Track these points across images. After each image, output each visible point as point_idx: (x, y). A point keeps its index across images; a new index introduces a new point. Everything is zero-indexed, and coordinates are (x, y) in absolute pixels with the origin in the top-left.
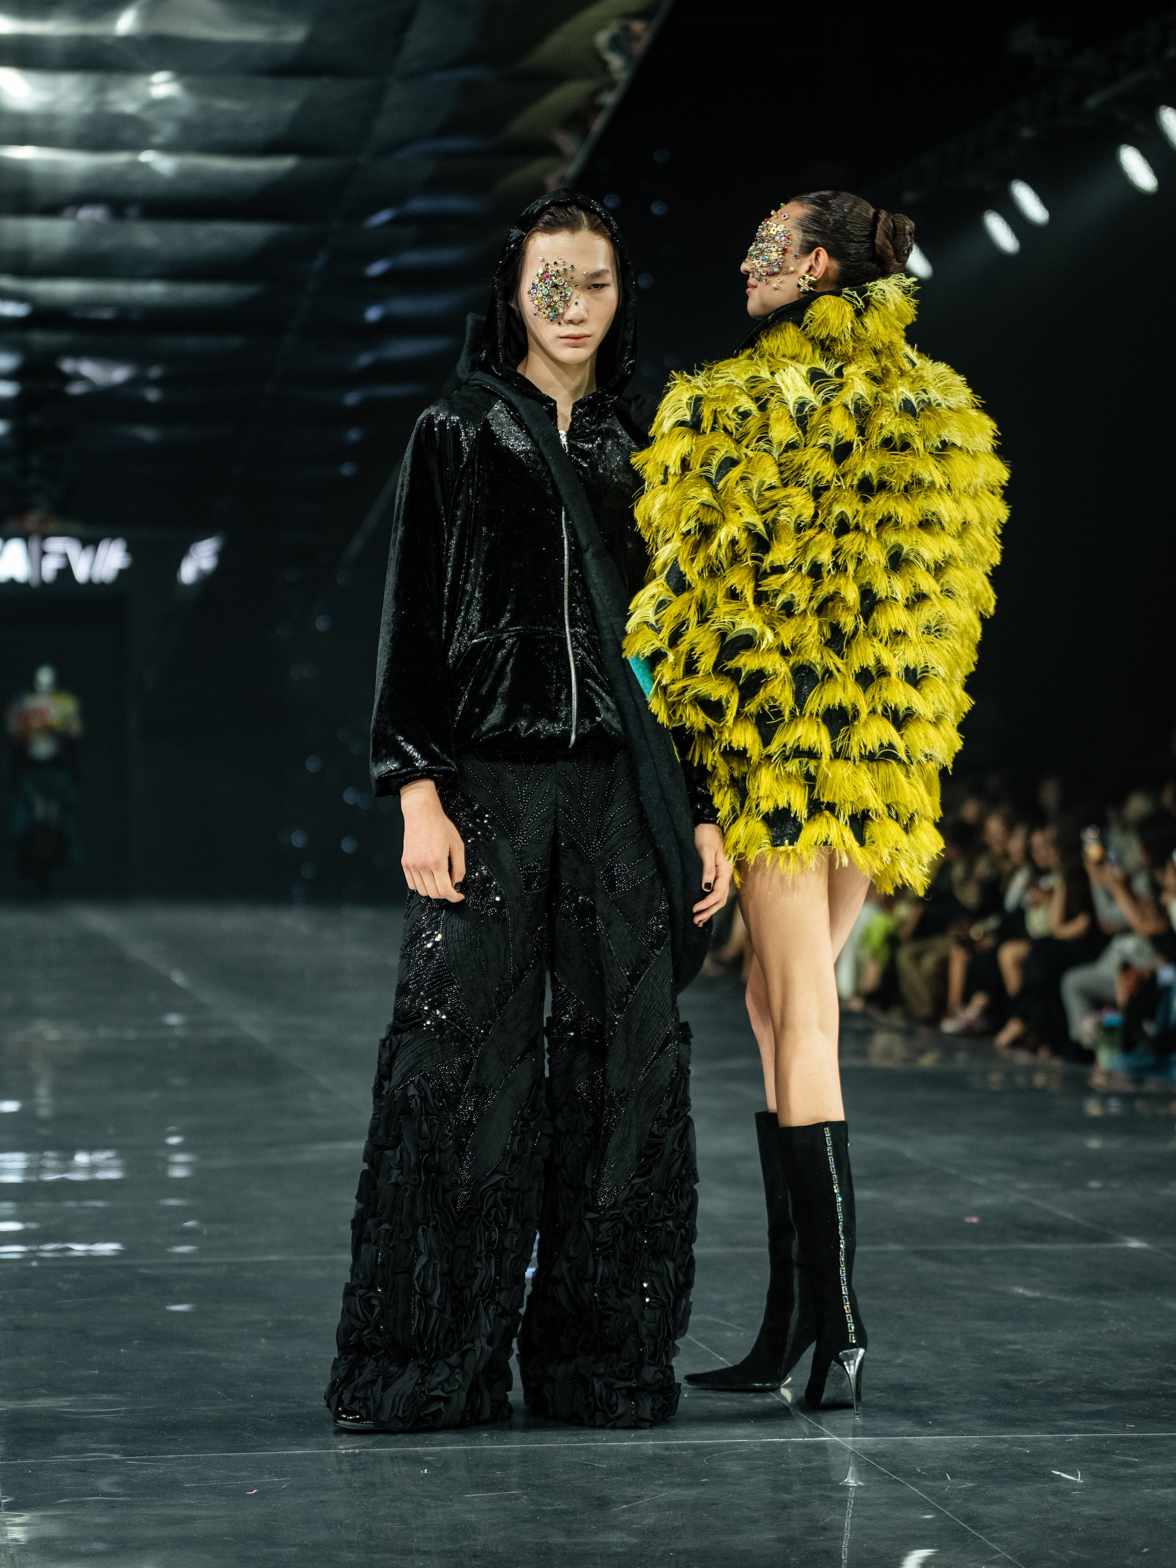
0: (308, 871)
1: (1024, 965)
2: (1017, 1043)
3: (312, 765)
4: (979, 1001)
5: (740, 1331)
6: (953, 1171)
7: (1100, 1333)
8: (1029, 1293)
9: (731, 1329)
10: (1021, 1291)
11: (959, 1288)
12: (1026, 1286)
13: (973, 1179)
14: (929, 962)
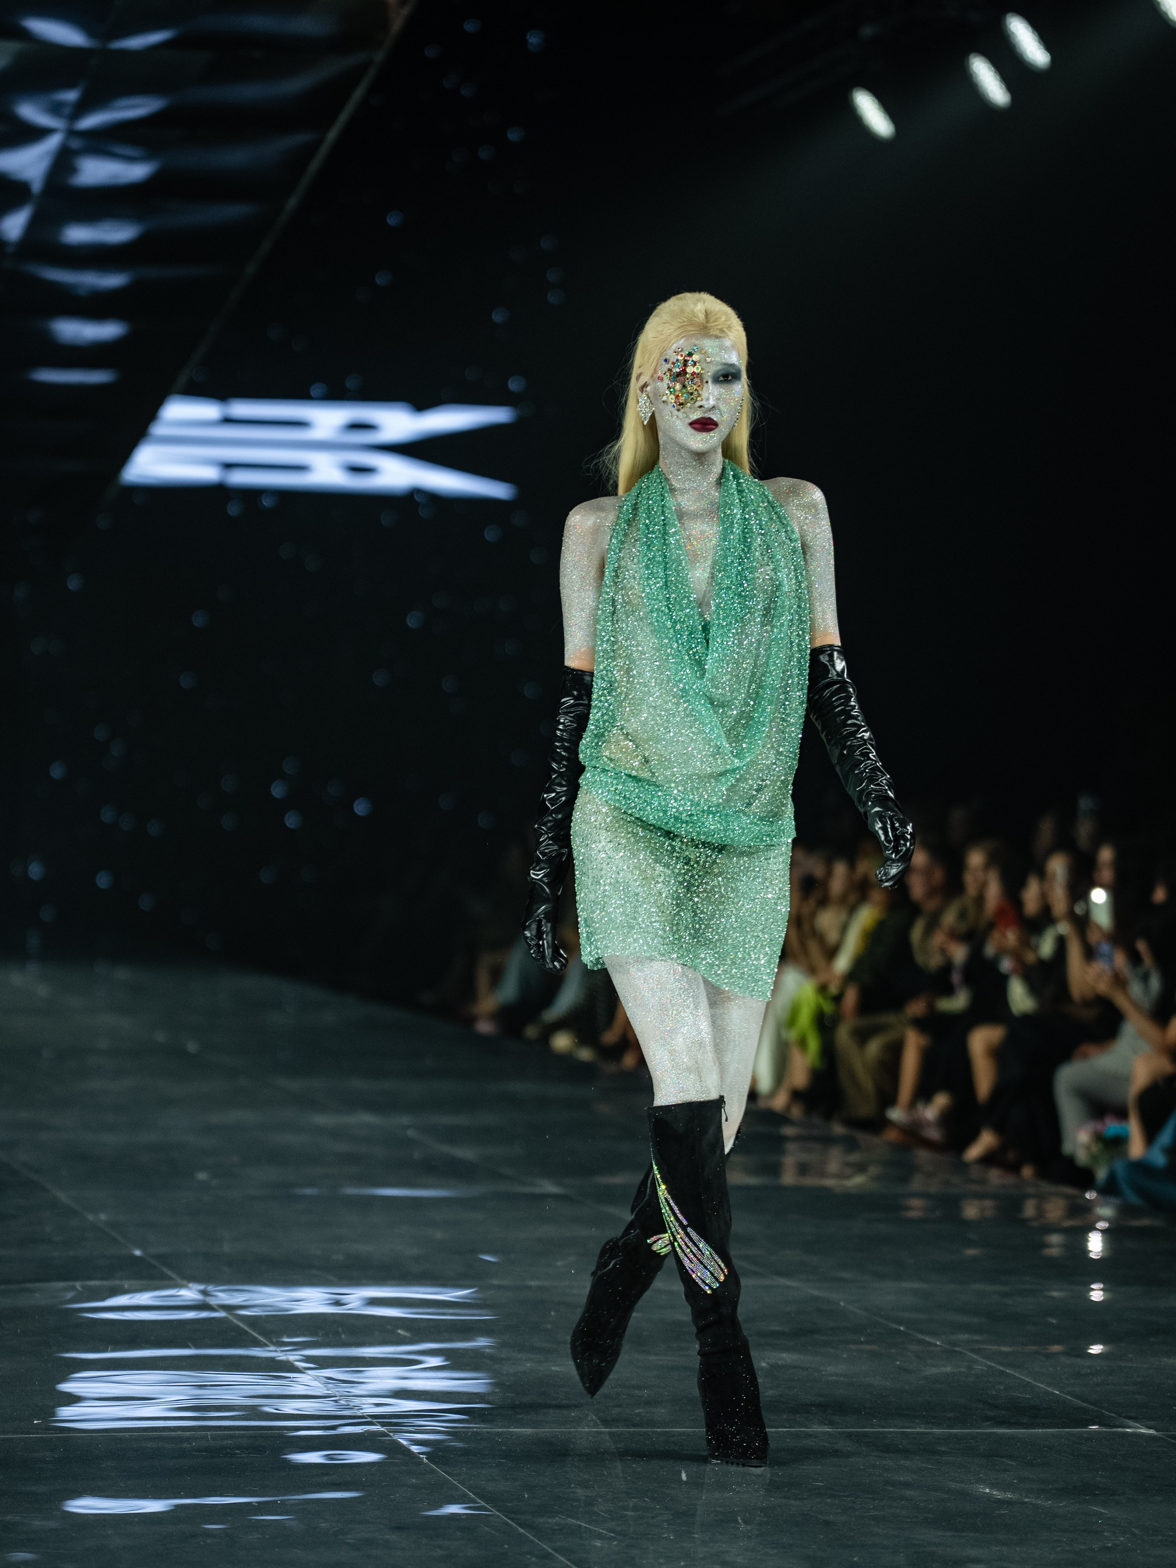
0: (47, 914)
1: (998, 1054)
2: (988, 1159)
3: (57, 771)
4: (941, 1100)
5: (614, 1539)
6: (902, 1328)
7: (1091, 1549)
8: (997, 1494)
9: (601, 1537)
10: (987, 1491)
11: (907, 1485)
12: (992, 1486)
13: (927, 1339)
14: (874, 1047)
